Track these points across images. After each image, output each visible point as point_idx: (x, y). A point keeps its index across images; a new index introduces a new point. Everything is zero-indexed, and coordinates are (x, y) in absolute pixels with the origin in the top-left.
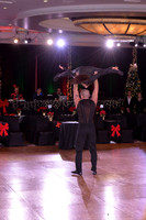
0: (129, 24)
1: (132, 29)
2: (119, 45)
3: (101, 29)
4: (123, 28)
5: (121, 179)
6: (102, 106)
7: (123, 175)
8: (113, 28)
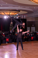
0: (10, 12)
1: (11, 13)
2: (8, 18)
3: (3, 13)
4: (9, 13)
5: (9, 53)
6: (4, 34)
7: (10, 52)
8: (6, 13)
